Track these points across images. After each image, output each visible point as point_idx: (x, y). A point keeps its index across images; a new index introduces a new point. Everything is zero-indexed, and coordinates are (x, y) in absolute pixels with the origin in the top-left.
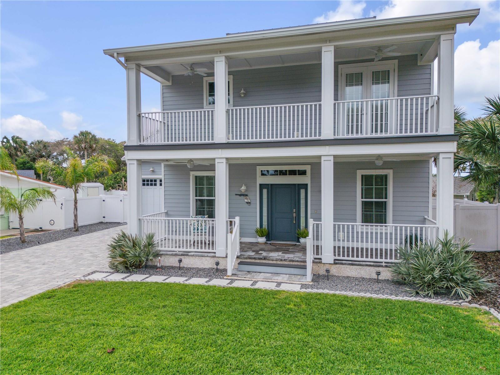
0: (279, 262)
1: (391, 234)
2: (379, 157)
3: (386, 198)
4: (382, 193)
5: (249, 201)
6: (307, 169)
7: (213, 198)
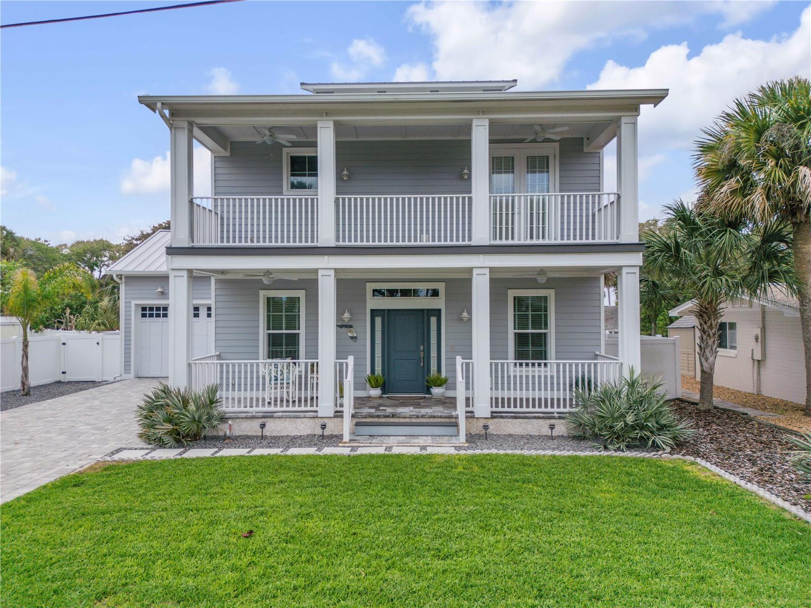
0: (414, 420)
1: (552, 377)
2: (542, 271)
3: (546, 328)
4: (540, 320)
5: (355, 335)
6: (441, 287)
7: (296, 331)
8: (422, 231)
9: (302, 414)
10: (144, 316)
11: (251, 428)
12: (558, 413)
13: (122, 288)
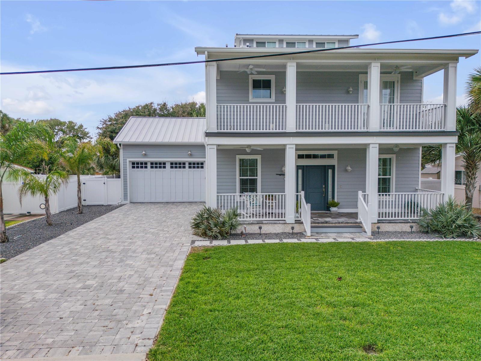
3: (390, 175)
4: (387, 171)
6: (335, 153)
7: (255, 178)
8: (325, 122)
9: (278, 222)
10: (133, 167)
12: (410, 220)
13: (121, 152)
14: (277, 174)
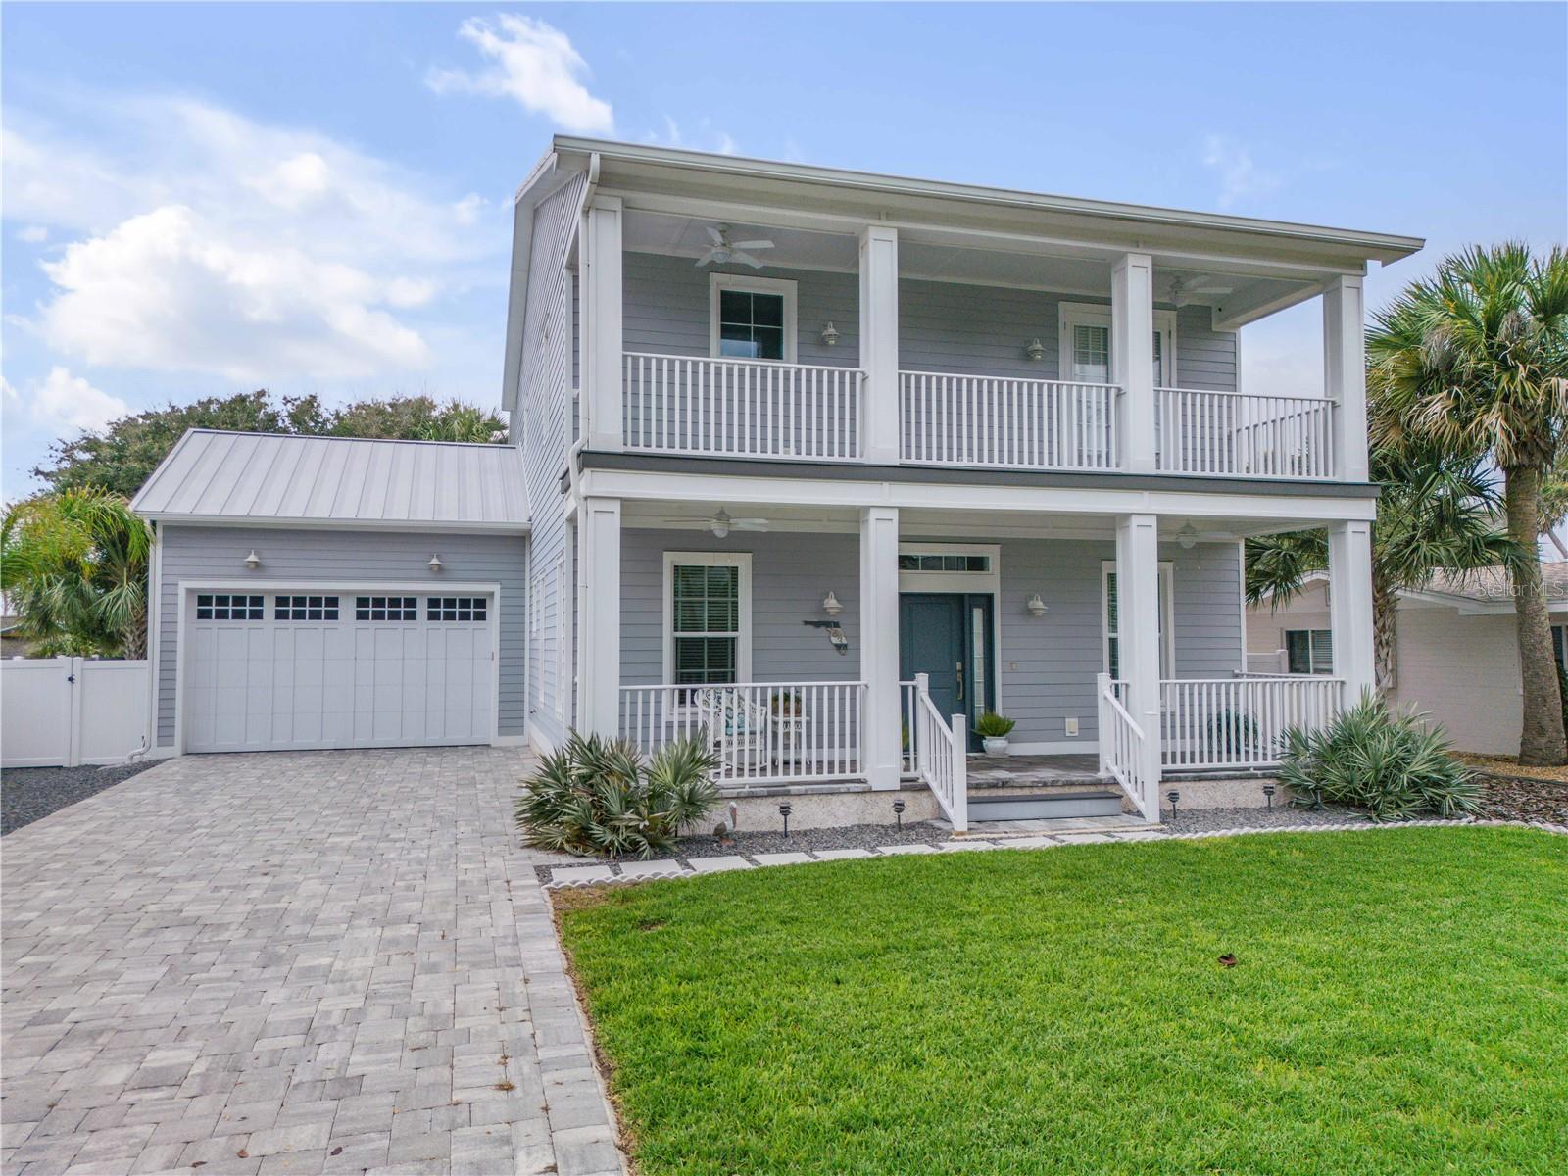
2: (1189, 527)
5: (844, 641)
6: (992, 553)
7: (729, 634)
9: (843, 787)
10: (203, 615)
11: (762, 816)
13: (157, 556)
14: (806, 623)
